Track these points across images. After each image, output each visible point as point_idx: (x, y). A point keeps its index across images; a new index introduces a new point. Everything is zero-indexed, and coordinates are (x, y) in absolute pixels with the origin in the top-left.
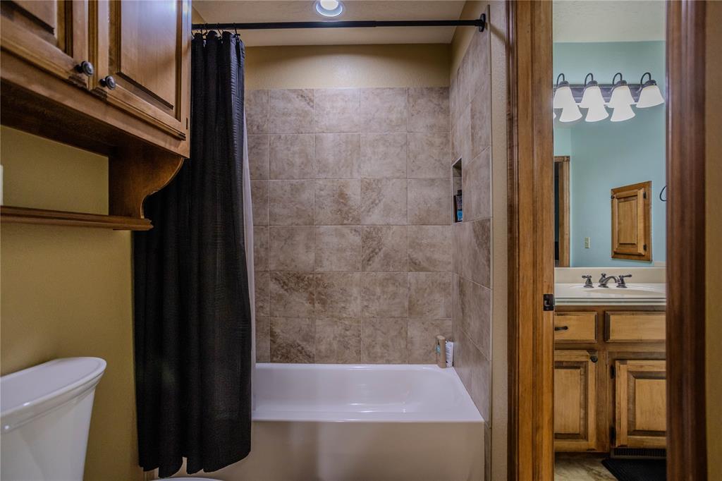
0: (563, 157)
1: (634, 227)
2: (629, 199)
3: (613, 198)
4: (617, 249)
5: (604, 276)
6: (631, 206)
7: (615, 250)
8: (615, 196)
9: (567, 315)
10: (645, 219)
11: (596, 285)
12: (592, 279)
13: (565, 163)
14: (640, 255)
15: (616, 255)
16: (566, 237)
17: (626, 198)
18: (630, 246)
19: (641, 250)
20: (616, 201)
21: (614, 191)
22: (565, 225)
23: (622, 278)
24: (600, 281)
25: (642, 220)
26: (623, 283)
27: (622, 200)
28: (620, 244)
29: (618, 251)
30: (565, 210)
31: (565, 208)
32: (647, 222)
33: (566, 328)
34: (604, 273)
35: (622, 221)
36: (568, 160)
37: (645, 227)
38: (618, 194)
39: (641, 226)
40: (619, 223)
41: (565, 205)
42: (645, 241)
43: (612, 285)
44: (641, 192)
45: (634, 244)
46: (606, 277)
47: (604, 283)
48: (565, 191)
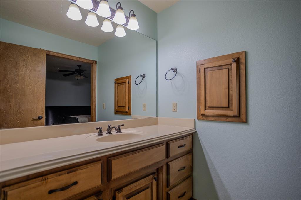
0: (94, 61)
1: (124, 98)
2: (122, 84)
3: (115, 83)
4: (117, 109)
5: (109, 126)
6: (123, 87)
7: (116, 110)
8: (116, 82)
9: (77, 170)
10: (128, 94)
11: (105, 133)
12: (102, 130)
13: (94, 64)
14: (126, 112)
15: (117, 112)
16: (94, 103)
17: (121, 84)
18: (122, 108)
19: (127, 110)
20: (117, 85)
21: (116, 80)
22: (94, 97)
23: (119, 127)
24: (107, 130)
25: (127, 95)
26: (120, 130)
27: (119, 84)
28: (118, 107)
29: (117, 110)
30: (94, 89)
31: (94, 88)
32: (129, 96)
33: (76, 183)
34: (109, 124)
35: (119, 95)
36: (96, 63)
37: (129, 98)
38: (117, 81)
39: (127, 97)
40: (118, 96)
41: (94, 86)
42: (128, 105)
43: (114, 132)
44: (127, 81)
45: (124, 107)
46: (111, 127)
47: (109, 131)
48: (94, 79)
